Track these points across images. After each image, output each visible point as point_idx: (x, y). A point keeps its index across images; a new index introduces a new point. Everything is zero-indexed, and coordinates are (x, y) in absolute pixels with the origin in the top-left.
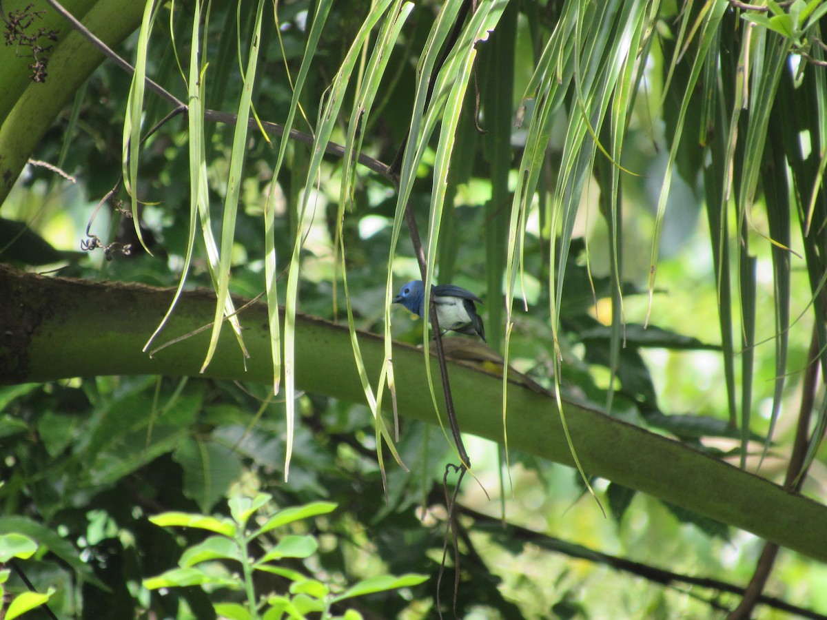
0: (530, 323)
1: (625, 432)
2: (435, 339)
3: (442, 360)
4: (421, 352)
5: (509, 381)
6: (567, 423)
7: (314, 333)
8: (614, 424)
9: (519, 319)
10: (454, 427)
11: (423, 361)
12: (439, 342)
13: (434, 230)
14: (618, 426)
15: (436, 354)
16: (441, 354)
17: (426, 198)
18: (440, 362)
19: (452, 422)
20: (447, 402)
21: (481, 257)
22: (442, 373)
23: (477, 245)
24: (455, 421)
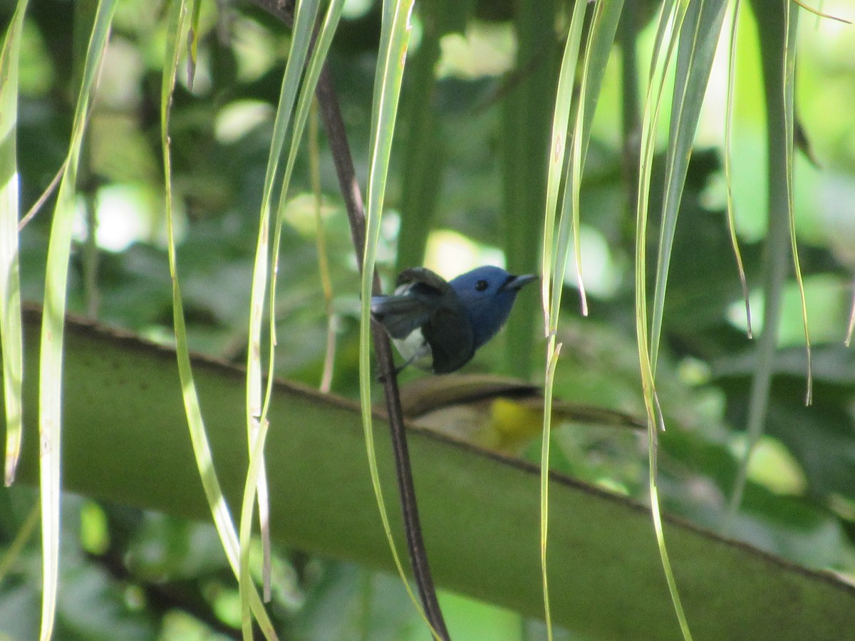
0: (600, 339)
1: (810, 591)
2: (382, 380)
3: (397, 427)
4: (357, 412)
5: (552, 476)
6: (674, 571)
7: (116, 366)
8: (787, 576)
9: (574, 330)
10: (422, 579)
11: (359, 432)
12: (390, 389)
13: (383, 132)
14: (797, 579)
15: (385, 414)
16: (395, 416)
17: (365, 63)
18: (393, 431)
19: (419, 566)
20: (407, 523)
21: (490, 192)
22: (398, 458)
23: (483, 168)
24: (426, 567)
